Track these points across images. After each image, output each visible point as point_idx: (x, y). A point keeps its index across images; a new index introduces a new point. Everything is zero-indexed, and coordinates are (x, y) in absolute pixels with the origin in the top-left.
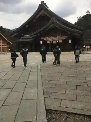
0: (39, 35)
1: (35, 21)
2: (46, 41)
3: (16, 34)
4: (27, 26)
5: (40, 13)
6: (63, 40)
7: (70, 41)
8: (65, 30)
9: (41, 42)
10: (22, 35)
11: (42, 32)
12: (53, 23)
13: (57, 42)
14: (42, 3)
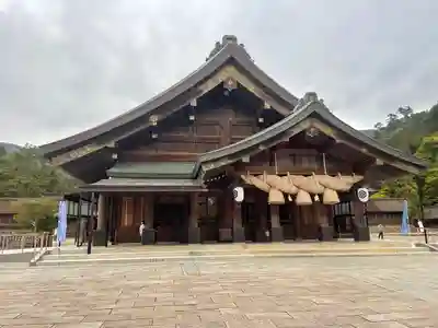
1: (194, 103)
2: (266, 195)
3: (89, 150)
4: (154, 120)
5: (220, 78)
6: (340, 193)
8: (364, 150)
10: (115, 156)
11: (261, 148)
13: (313, 200)
14: (230, 42)
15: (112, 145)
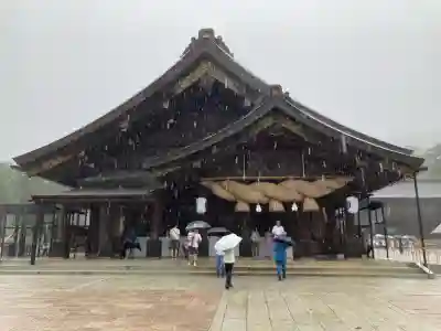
0: (197, 164)
1: (166, 106)
4: (125, 126)
9: (201, 205)
11: (215, 150)
12: (276, 111)
15: (82, 154)
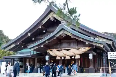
0: (42, 46)
1: (40, 27)
3: (13, 46)
4: (29, 34)
7: (91, 56)
8: (81, 40)
10: (23, 47)
12: (63, 29)
13: (71, 58)
15: (18, 44)
